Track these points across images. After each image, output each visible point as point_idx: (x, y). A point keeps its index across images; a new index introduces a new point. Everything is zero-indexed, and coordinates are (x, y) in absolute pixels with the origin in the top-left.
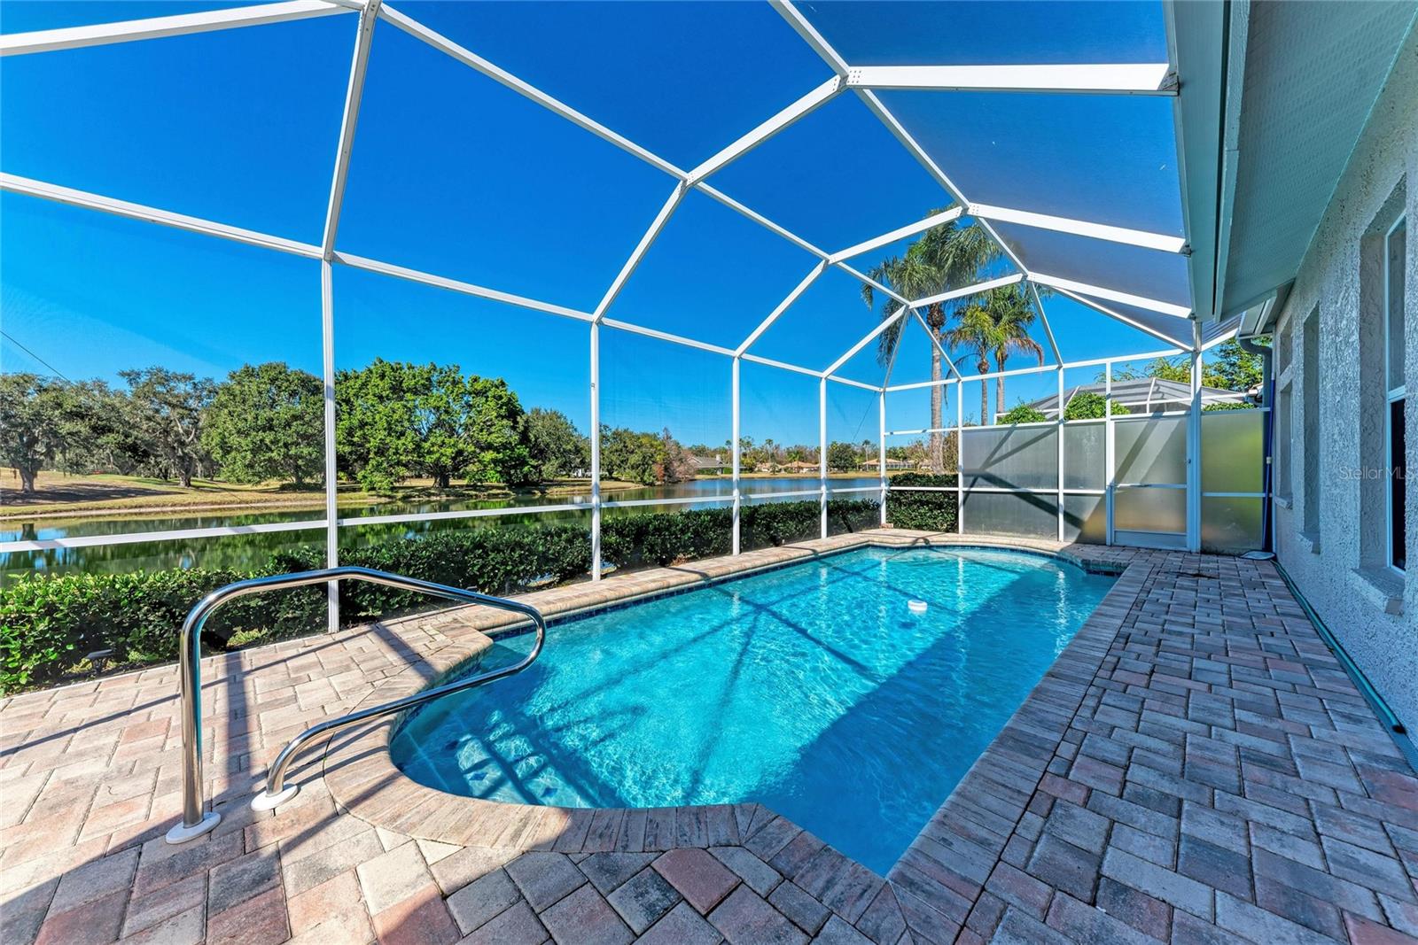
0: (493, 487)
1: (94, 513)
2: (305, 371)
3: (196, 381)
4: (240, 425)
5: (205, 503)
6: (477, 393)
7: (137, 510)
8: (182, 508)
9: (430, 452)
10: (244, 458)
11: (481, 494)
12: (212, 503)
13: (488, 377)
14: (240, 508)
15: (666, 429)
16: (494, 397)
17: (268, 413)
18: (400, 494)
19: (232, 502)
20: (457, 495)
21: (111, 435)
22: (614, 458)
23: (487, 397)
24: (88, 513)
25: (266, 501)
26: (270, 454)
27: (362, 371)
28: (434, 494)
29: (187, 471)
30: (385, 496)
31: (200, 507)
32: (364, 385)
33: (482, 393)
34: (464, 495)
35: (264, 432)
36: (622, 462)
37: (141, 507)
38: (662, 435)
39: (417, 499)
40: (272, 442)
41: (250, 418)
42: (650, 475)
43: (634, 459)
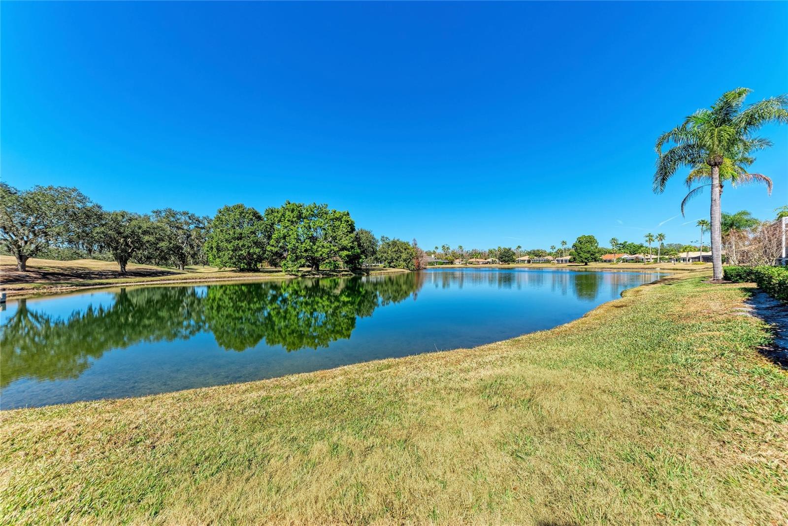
0: (342, 271)
1: (168, 282)
2: (255, 209)
3: (190, 215)
4: (227, 237)
5: (213, 278)
6: (337, 219)
7: (185, 281)
8: (204, 280)
9: (317, 251)
10: (229, 254)
11: (339, 274)
12: (217, 278)
13: (341, 210)
14: (229, 280)
15: (414, 240)
16: (345, 221)
17: (238, 230)
18: (300, 274)
19: (224, 277)
20: (326, 274)
21: (163, 243)
22: (394, 256)
23: (341, 221)
24: (165, 282)
25: (240, 277)
26: (240, 252)
27: (280, 208)
28: (316, 274)
29: (184, 262)
30: (293, 275)
31: (211, 280)
32: (283, 215)
33: (339, 219)
34: (331, 275)
35: (238, 240)
36: (398, 258)
37: (186, 279)
38: (411, 244)
39: (308, 276)
40: (242, 246)
41: (231, 233)
42: (412, 265)
43: (404, 256)
